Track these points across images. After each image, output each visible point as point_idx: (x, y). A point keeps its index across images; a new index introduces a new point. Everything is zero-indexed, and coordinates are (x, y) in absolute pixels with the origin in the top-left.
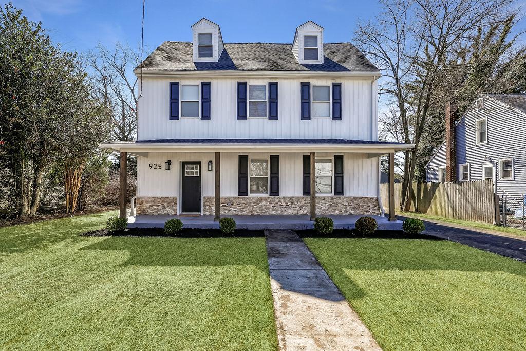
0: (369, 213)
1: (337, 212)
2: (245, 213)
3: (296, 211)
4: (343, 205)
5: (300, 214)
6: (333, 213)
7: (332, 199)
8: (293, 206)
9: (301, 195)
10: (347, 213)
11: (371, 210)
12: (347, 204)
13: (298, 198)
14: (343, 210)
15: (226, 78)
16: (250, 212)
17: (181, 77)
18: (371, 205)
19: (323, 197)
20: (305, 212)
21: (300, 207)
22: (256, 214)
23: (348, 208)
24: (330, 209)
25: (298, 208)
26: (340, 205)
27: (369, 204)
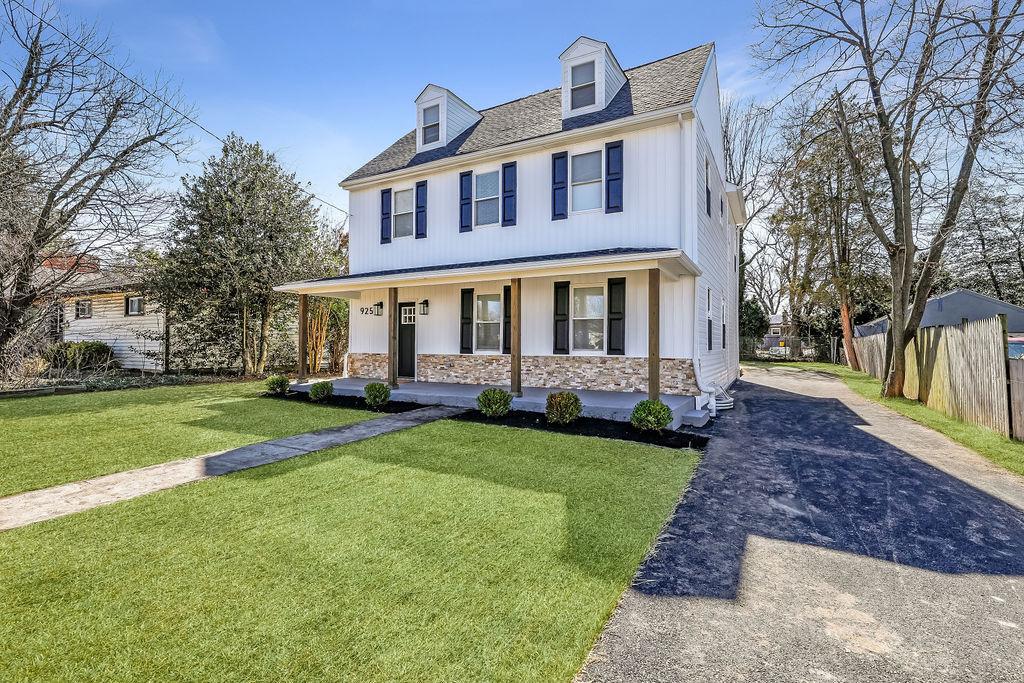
0: (676, 391)
1: (612, 387)
2: (468, 381)
3: (542, 381)
4: (624, 373)
5: (548, 386)
6: (604, 388)
7: (604, 361)
8: (538, 372)
9: (550, 353)
10: (632, 390)
11: (680, 385)
12: (631, 371)
13: (546, 358)
14: (623, 383)
15: (445, 170)
16: (477, 379)
17: (392, 181)
18: (681, 376)
19: (587, 358)
20: (557, 383)
21: (549, 373)
22: (484, 383)
23: (633, 379)
24: (600, 380)
25: (545, 376)
26: (617, 372)
27: (676, 372)
